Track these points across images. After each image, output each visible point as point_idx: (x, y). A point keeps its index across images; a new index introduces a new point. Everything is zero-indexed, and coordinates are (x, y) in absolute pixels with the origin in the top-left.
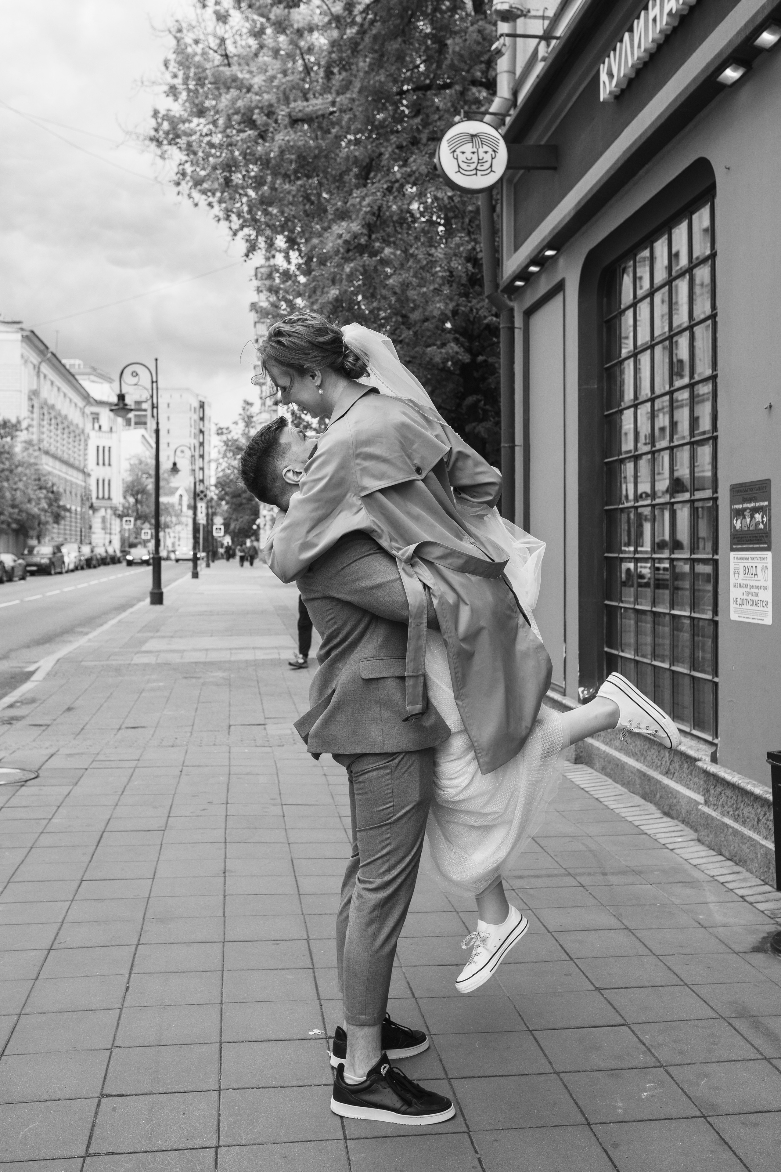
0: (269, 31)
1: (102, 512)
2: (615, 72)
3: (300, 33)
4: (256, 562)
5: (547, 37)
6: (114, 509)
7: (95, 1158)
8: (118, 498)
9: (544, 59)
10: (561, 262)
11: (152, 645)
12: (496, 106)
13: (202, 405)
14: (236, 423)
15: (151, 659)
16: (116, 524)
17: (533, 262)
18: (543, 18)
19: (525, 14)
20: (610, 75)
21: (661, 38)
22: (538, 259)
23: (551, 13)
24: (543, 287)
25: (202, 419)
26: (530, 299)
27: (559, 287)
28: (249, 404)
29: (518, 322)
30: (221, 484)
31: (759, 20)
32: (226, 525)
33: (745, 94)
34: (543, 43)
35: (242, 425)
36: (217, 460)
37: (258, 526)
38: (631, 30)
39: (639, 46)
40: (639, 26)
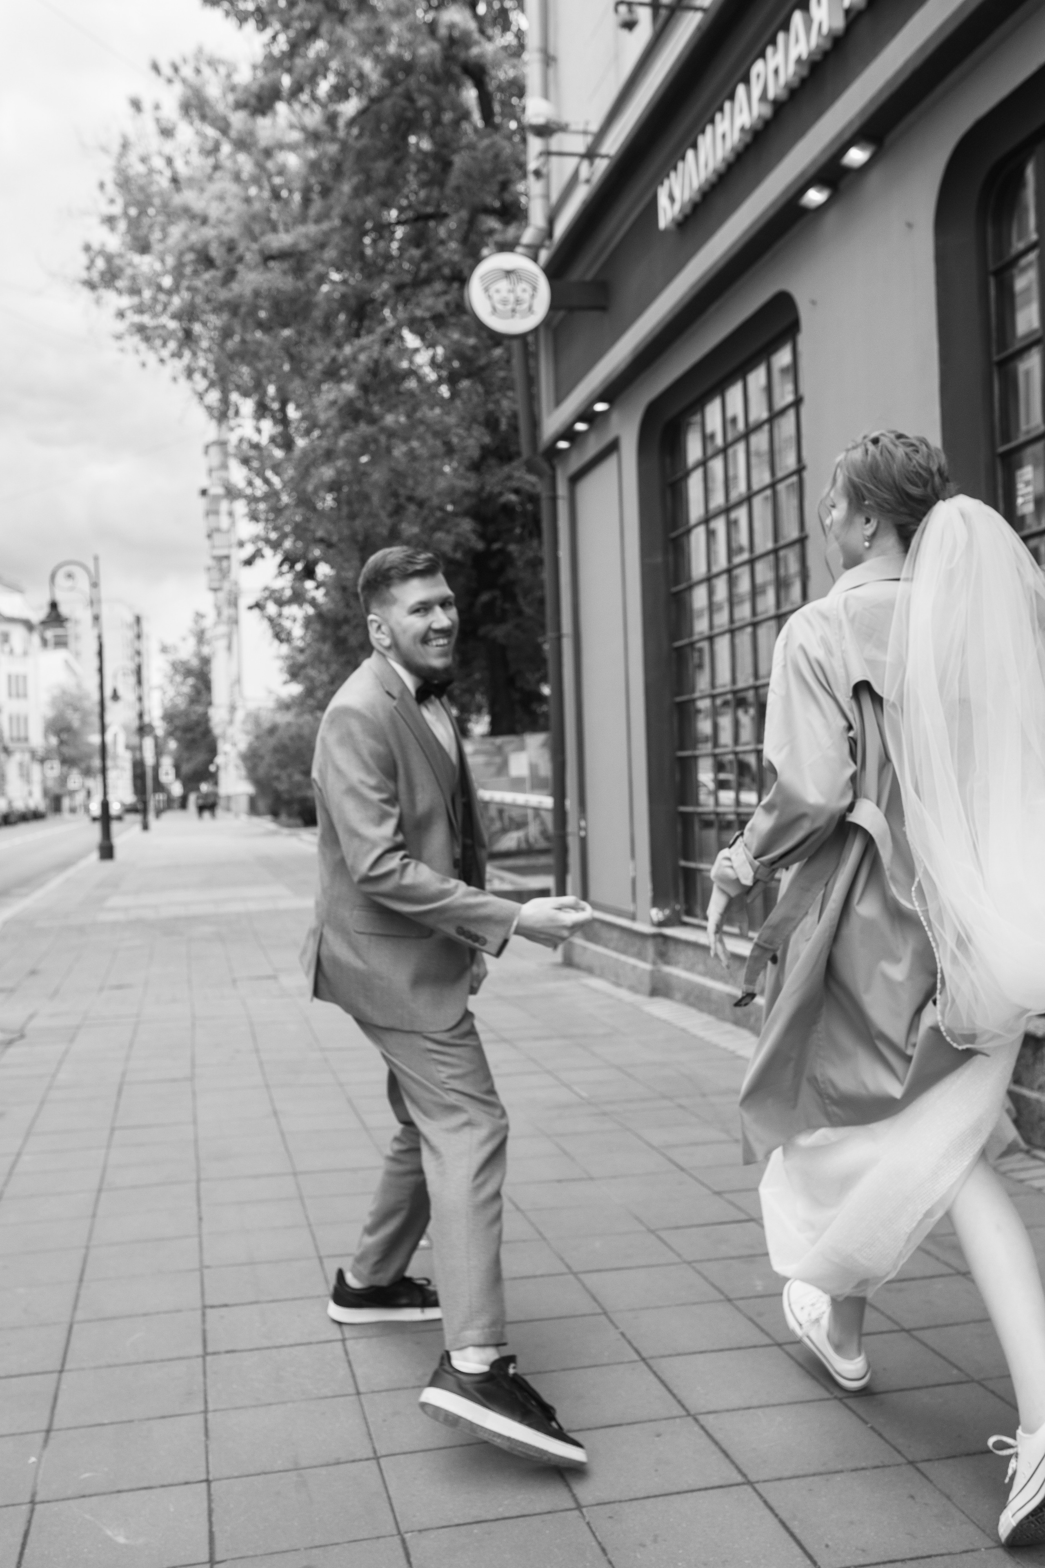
0: (226, 148)
1: (17, 757)
2: (677, 194)
3: (268, 153)
4: (219, 812)
5: (590, 155)
6: (33, 753)
7: (215, 1357)
8: (37, 739)
9: (588, 181)
10: (615, 418)
11: (113, 902)
12: (528, 236)
13: (138, 620)
14: (184, 639)
15: (120, 916)
16: (36, 771)
17: (581, 418)
18: (585, 133)
19: (562, 128)
20: (672, 198)
21: (731, 157)
22: (587, 415)
23: (594, 127)
24: (592, 448)
25: (139, 637)
26: (575, 463)
27: (613, 447)
28: (199, 616)
29: (562, 489)
30: (169, 717)
31: (847, 136)
32: (177, 767)
33: (831, 218)
34: (585, 164)
35: (192, 642)
36: (161, 688)
37: (218, 768)
38: (695, 146)
39: (706, 165)
40: (705, 142)
